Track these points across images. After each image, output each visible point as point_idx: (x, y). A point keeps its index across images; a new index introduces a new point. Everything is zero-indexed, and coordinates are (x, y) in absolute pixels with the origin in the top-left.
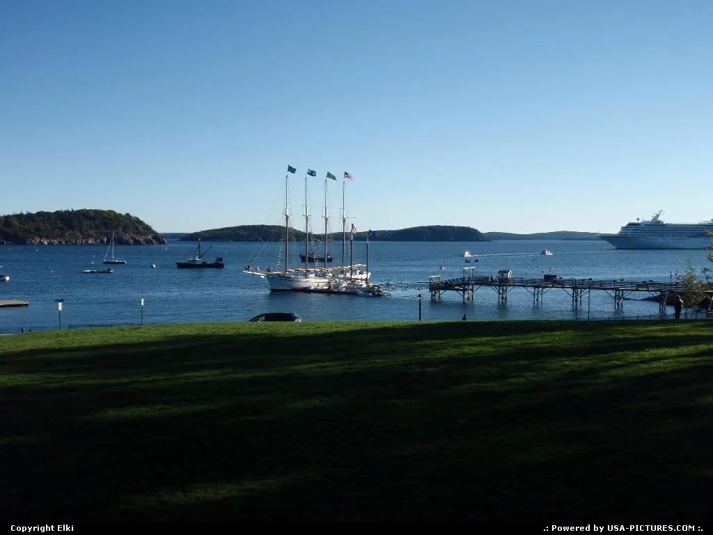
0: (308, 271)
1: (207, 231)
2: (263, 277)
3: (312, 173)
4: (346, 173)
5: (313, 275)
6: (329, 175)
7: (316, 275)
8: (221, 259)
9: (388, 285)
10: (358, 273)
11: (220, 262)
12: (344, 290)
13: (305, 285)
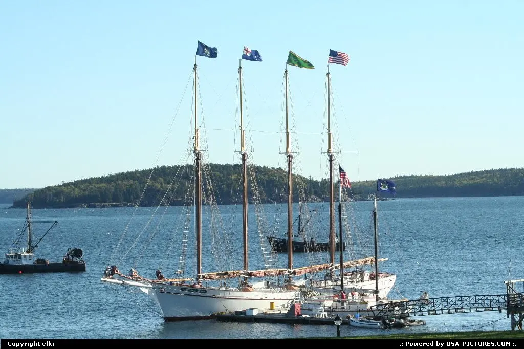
0: (250, 275)
1: (76, 184)
2: (146, 291)
3: (254, 56)
4: (333, 54)
5: (261, 285)
6: (293, 59)
7: (268, 284)
8: (78, 253)
9: (422, 302)
10: (366, 278)
11: (75, 259)
12: (323, 315)
13: (240, 306)
